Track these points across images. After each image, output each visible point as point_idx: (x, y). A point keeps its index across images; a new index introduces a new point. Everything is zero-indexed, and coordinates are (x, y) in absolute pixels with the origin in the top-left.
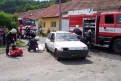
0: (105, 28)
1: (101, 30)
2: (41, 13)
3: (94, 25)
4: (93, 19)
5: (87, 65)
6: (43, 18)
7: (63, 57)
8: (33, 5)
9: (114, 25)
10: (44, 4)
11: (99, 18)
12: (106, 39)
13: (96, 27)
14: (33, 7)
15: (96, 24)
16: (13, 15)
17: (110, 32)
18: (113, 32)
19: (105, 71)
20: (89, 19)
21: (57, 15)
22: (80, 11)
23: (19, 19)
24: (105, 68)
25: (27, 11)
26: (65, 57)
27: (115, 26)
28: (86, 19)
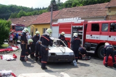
0: (91, 36)
1: (88, 37)
2: (34, 19)
3: (82, 33)
4: (81, 26)
5: (73, 69)
6: (35, 25)
7: (50, 61)
8: (27, 12)
9: (99, 32)
10: (37, 11)
11: (86, 26)
12: (92, 46)
13: (83, 34)
14: (27, 14)
15: (83, 31)
16: (7, 21)
17: (95, 39)
18: (99, 39)
19: (88, 75)
20: (77, 26)
21: (49, 22)
22: (69, 19)
23: (13, 24)
24: (89, 72)
25: (20, 17)
26: (52, 61)
27: (101, 34)
28: (74, 27)
